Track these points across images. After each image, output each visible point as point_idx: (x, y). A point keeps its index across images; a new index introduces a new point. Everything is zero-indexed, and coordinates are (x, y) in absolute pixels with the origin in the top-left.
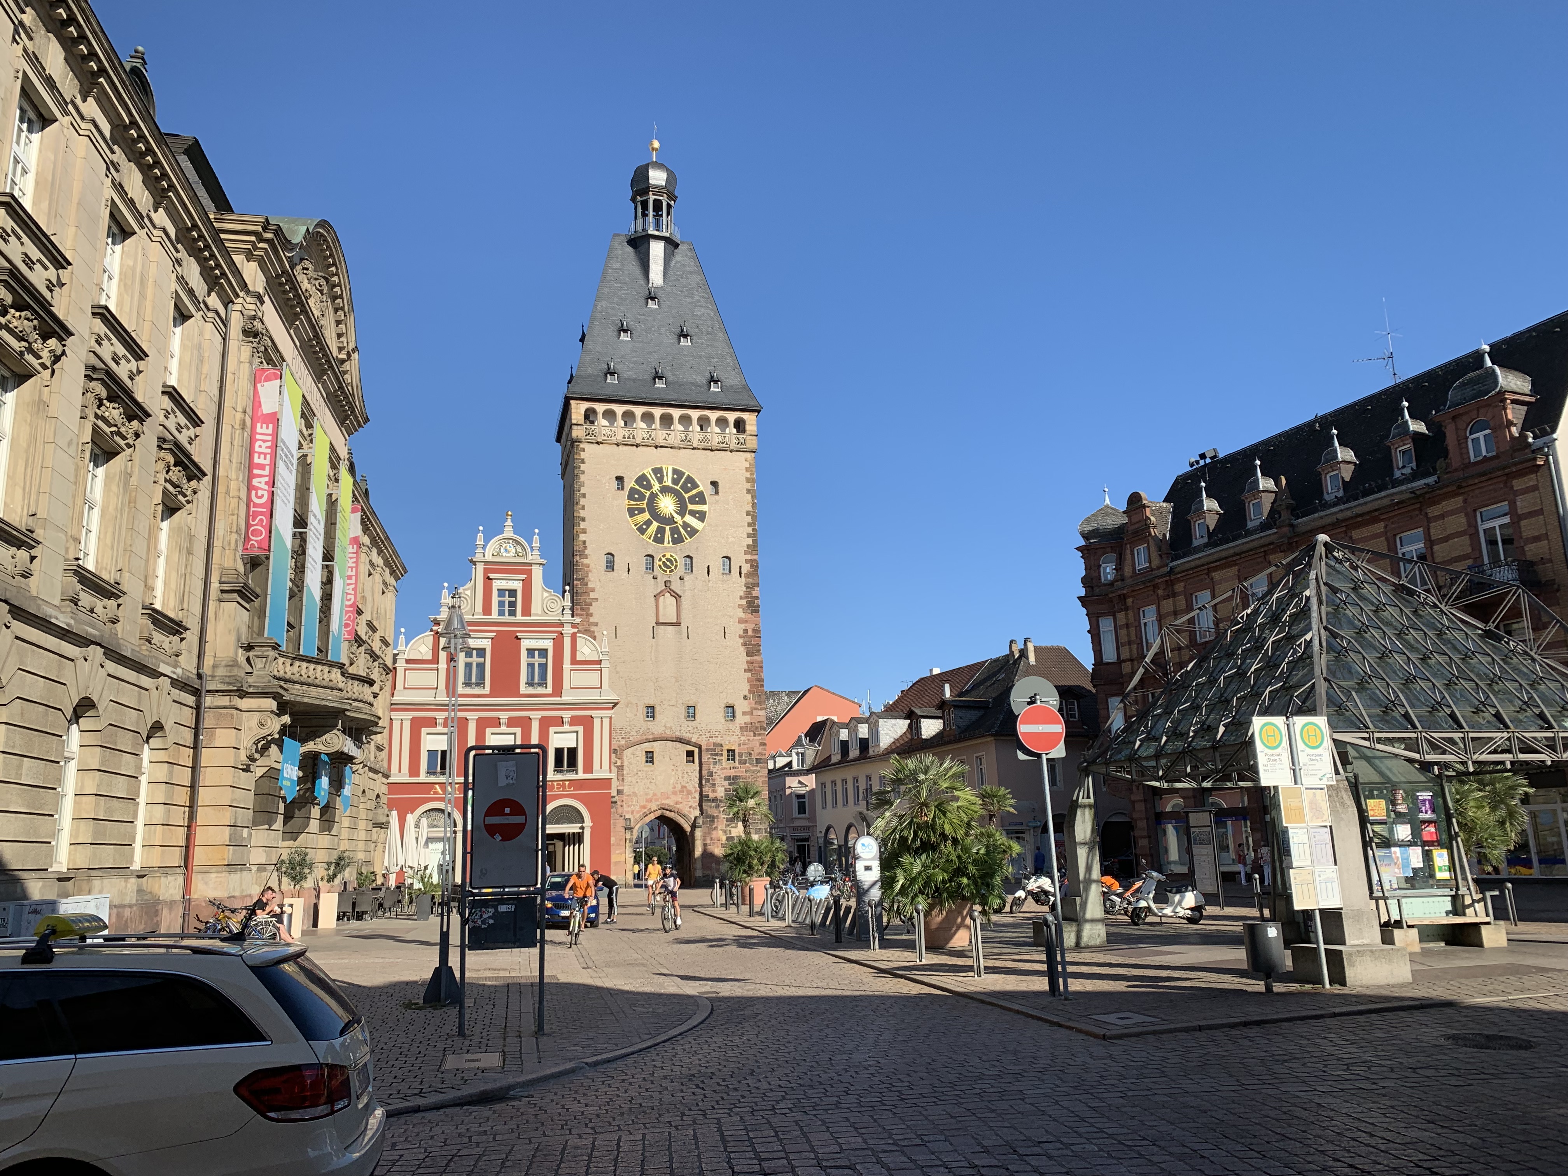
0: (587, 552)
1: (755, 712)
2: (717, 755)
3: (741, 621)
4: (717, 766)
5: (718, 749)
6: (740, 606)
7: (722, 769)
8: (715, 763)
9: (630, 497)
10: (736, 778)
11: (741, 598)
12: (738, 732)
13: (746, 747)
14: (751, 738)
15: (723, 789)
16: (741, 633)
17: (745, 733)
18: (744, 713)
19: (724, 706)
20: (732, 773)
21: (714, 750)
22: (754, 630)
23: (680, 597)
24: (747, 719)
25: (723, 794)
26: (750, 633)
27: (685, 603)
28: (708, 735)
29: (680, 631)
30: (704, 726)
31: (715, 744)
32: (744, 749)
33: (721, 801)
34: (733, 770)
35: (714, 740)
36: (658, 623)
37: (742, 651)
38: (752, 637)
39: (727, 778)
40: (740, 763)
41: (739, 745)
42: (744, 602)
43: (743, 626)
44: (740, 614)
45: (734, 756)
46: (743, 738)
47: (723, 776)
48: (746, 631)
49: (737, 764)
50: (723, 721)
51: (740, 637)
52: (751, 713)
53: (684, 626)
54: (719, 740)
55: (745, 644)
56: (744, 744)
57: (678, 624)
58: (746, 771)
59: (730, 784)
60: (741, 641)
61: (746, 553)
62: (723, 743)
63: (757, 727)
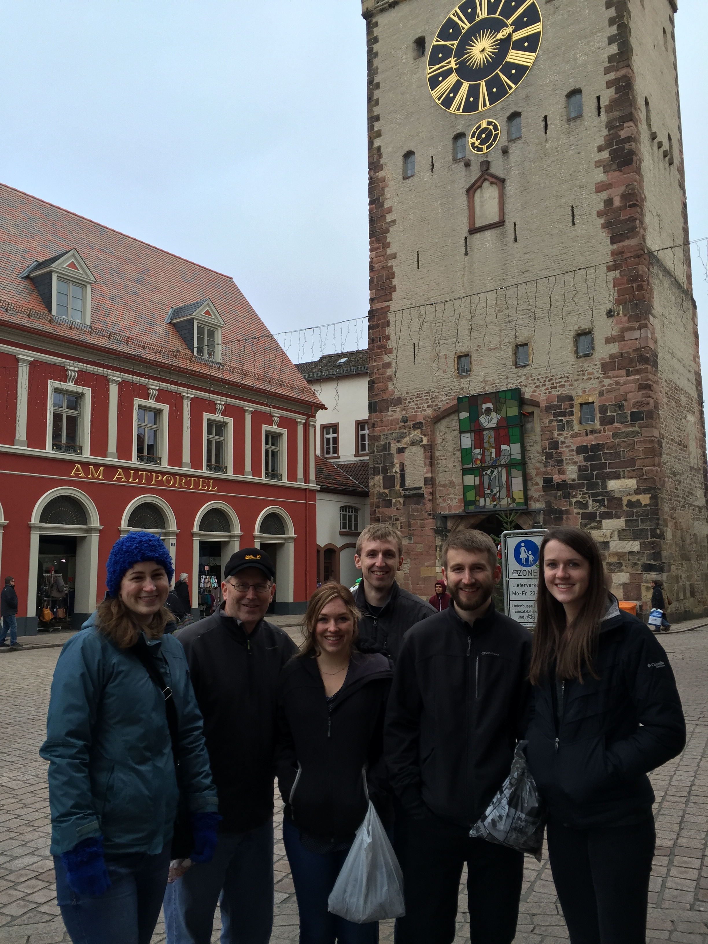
0: (382, 161)
1: (628, 335)
2: (563, 414)
3: (601, 188)
4: (565, 433)
5: (565, 406)
6: (598, 164)
7: (573, 436)
8: (561, 428)
9: (432, 62)
10: (596, 448)
11: (600, 149)
12: (598, 373)
13: (612, 395)
14: (622, 380)
15: (575, 468)
16: (601, 206)
17: (611, 373)
18: (609, 341)
19: (573, 334)
20: (591, 440)
21: (559, 407)
22: (624, 197)
23: (503, 181)
24: (614, 348)
25: (575, 476)
26: (617, 202)
27: (511, 188)
28: (549, 385)
29: (503, 235)
30: (542, 371)
31: (561, 398)
32: (610, 400)
33: (572, 486)
34: (591, 437)
35: (561, 391)
36: (473, 231)
37: (604, 237)
38: (620, 209)
39: (581, 450)
40: (602, 424)
41: (601, 394)
42: (605, 155)
43: (604, 195)
44: (600, 176)
45: (593, 413)
46: (607, 382)
47: (574, 447)
48: (609, 202)
49: (597, 425)
50: (572, 358)
51: (600, 214)
52: (620, 338)
53: (509, 225)
54: (566, 391)
55: (607, 225)
56: (609, 391)
57: (501, 223)
58: (614, 436)
59: (586, 459)
60: (602, 221)
61: (607, 71)
62: (573, 393)
63: (631, 360)
